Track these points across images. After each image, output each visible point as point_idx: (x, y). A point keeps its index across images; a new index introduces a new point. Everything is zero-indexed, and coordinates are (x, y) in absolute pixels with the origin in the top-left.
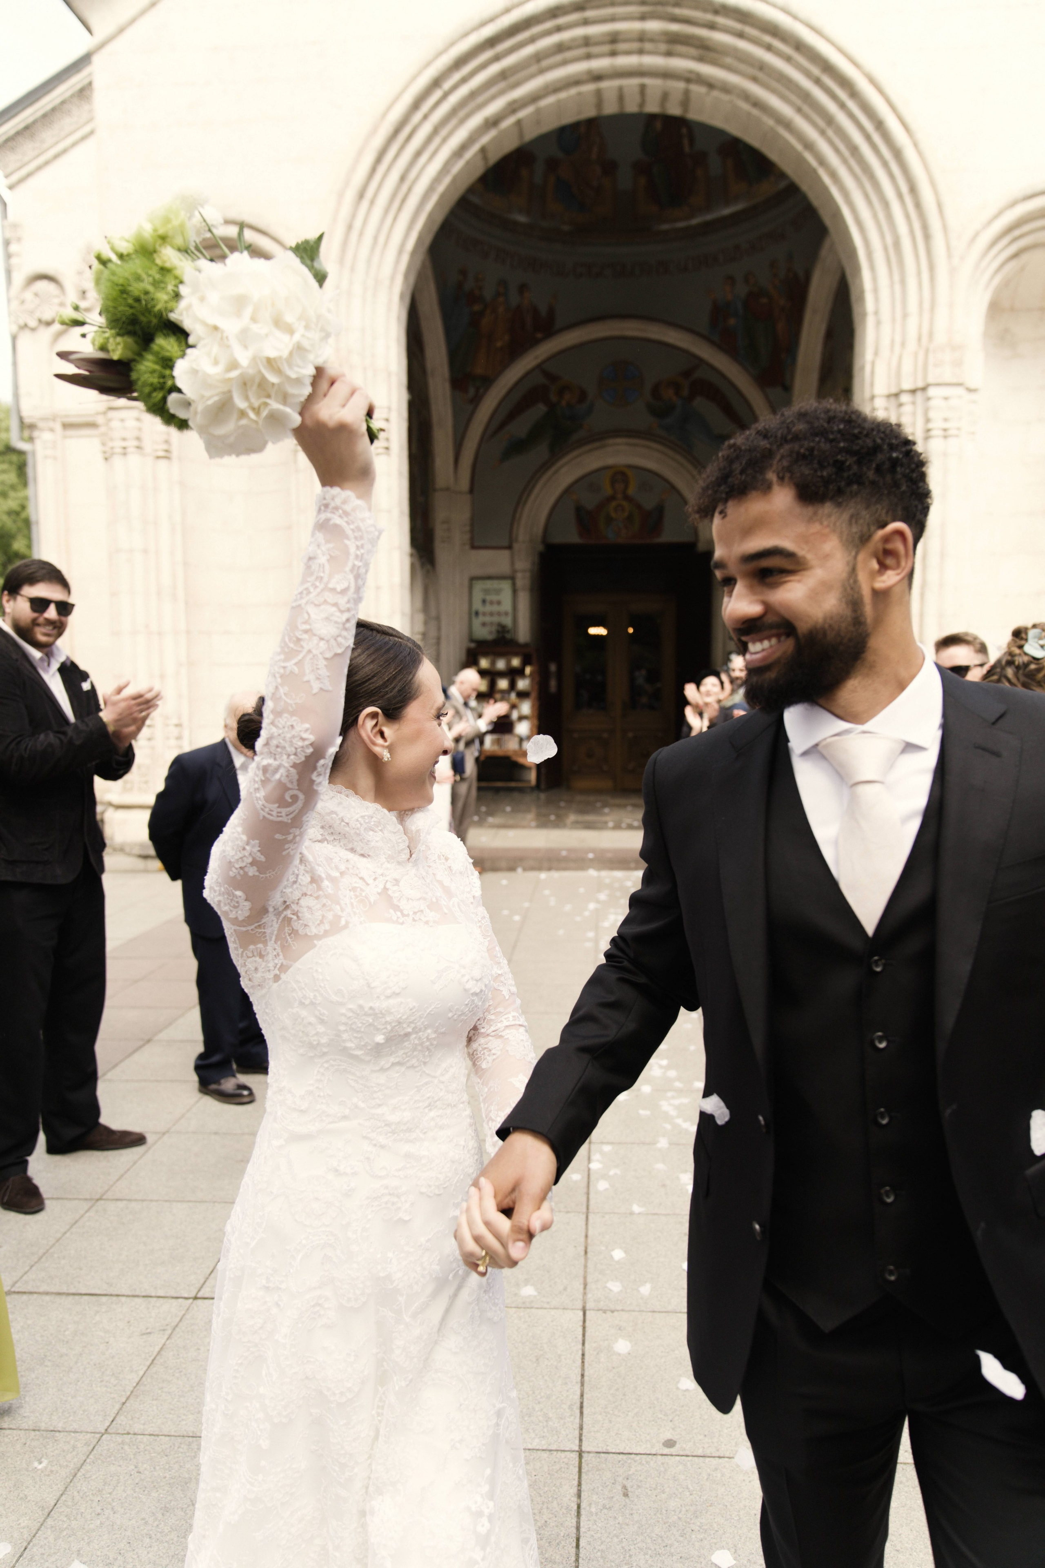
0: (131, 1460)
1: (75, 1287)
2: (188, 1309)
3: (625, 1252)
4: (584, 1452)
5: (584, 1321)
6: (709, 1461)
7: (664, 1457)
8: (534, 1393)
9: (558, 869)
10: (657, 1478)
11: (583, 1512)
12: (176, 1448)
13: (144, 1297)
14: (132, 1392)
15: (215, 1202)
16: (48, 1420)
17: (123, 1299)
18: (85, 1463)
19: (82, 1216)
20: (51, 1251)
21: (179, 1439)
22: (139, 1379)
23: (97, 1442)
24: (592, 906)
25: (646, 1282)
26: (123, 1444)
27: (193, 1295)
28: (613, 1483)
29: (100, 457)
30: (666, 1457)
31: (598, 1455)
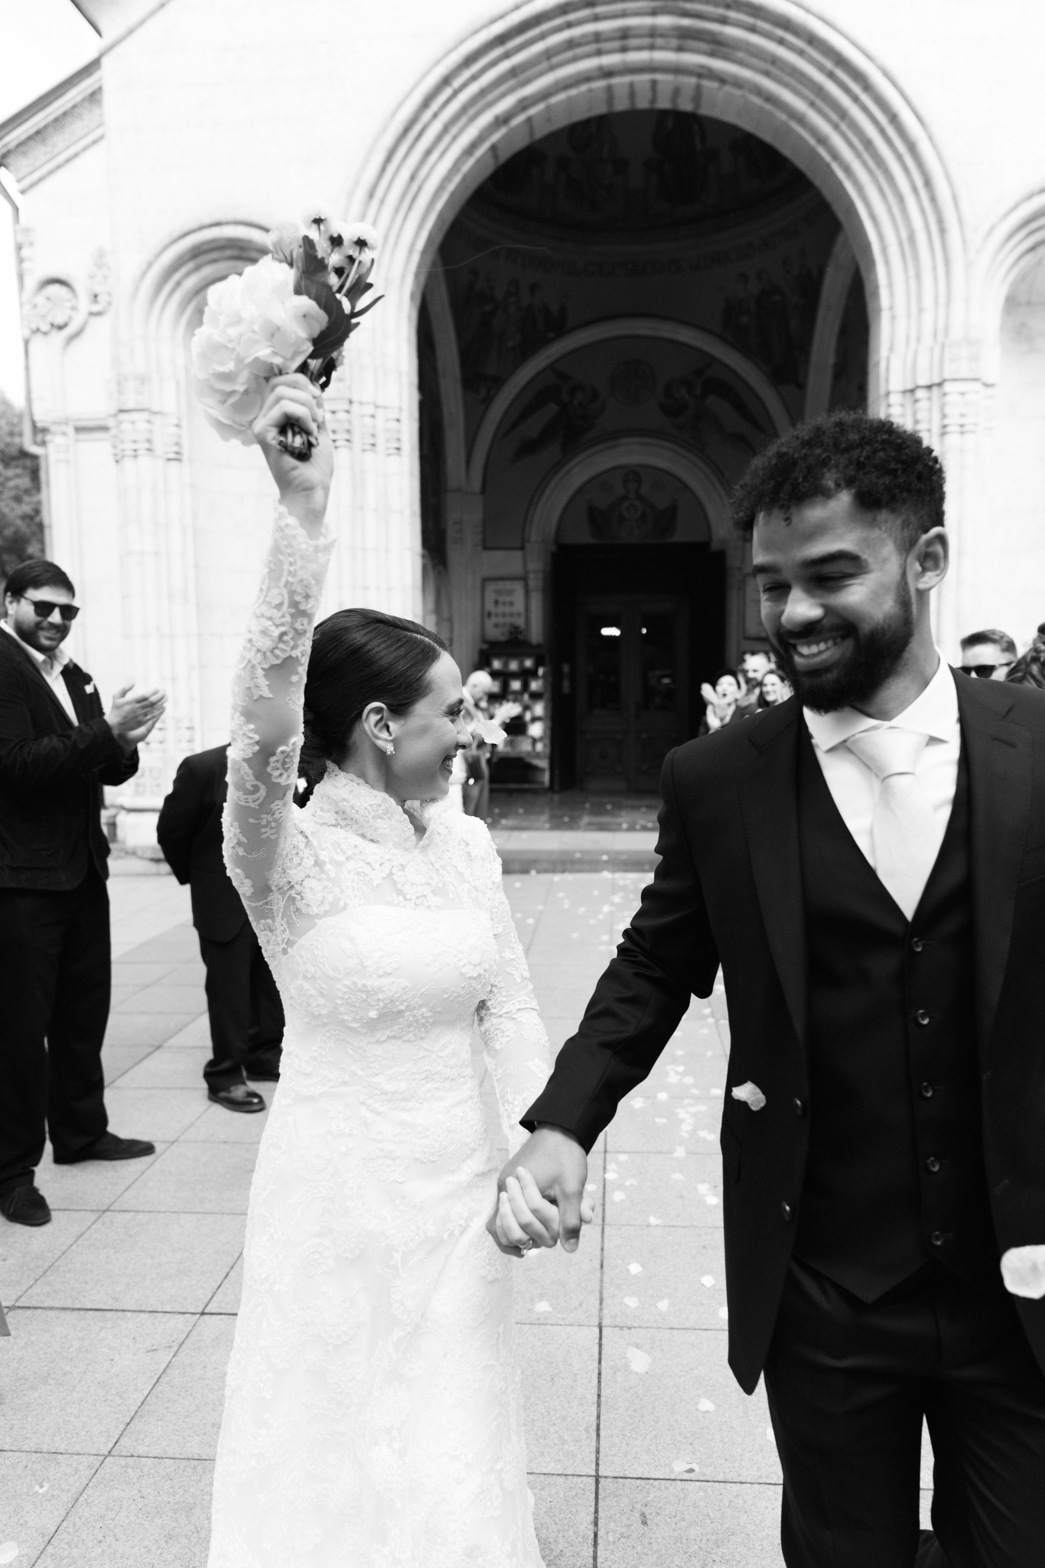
0: (134, 1484)
1: (80, 1302)
2: (195, 1325)
3: (642, 1266)
4: (600, 1477)
5: (601, 1338)
6: (731, 1487)
7: (683, 1482)
8: (549, 1414)
9: (571, 871)
10: (677, 1505)
11: (600, 1541)
12: (181, 1472)
13: (150, 1312)
14: (136, 1412)
15: (223, 1214)
16: (50, 1441)
17: (129, 1314)
18: (87, 1488)
19: (89, 1228)
20: (57, 1264)
21: (184, 1462)
22: (144, 1398)
23: (100, 1465)
24: (606, 909)
25: (664, 1297)
26: (127, 1467)
27: (200, 1310)
28: (631, 1510)
29: (111, 459)
30: (686, 1482)
31: (615, 1480)
